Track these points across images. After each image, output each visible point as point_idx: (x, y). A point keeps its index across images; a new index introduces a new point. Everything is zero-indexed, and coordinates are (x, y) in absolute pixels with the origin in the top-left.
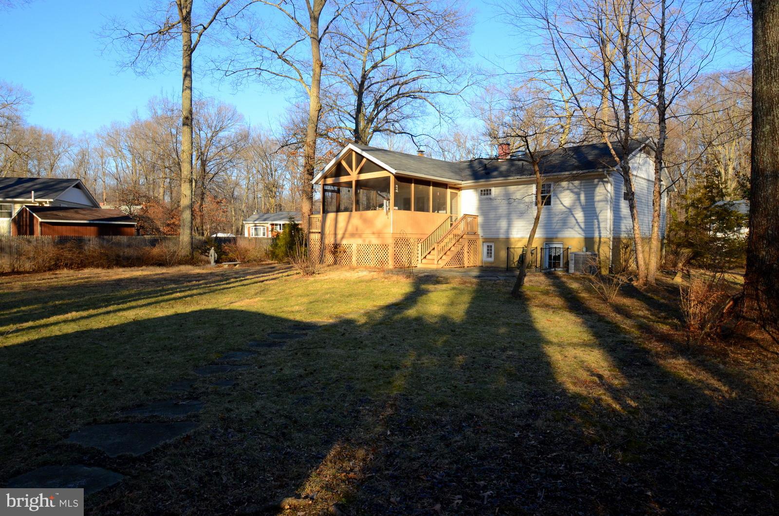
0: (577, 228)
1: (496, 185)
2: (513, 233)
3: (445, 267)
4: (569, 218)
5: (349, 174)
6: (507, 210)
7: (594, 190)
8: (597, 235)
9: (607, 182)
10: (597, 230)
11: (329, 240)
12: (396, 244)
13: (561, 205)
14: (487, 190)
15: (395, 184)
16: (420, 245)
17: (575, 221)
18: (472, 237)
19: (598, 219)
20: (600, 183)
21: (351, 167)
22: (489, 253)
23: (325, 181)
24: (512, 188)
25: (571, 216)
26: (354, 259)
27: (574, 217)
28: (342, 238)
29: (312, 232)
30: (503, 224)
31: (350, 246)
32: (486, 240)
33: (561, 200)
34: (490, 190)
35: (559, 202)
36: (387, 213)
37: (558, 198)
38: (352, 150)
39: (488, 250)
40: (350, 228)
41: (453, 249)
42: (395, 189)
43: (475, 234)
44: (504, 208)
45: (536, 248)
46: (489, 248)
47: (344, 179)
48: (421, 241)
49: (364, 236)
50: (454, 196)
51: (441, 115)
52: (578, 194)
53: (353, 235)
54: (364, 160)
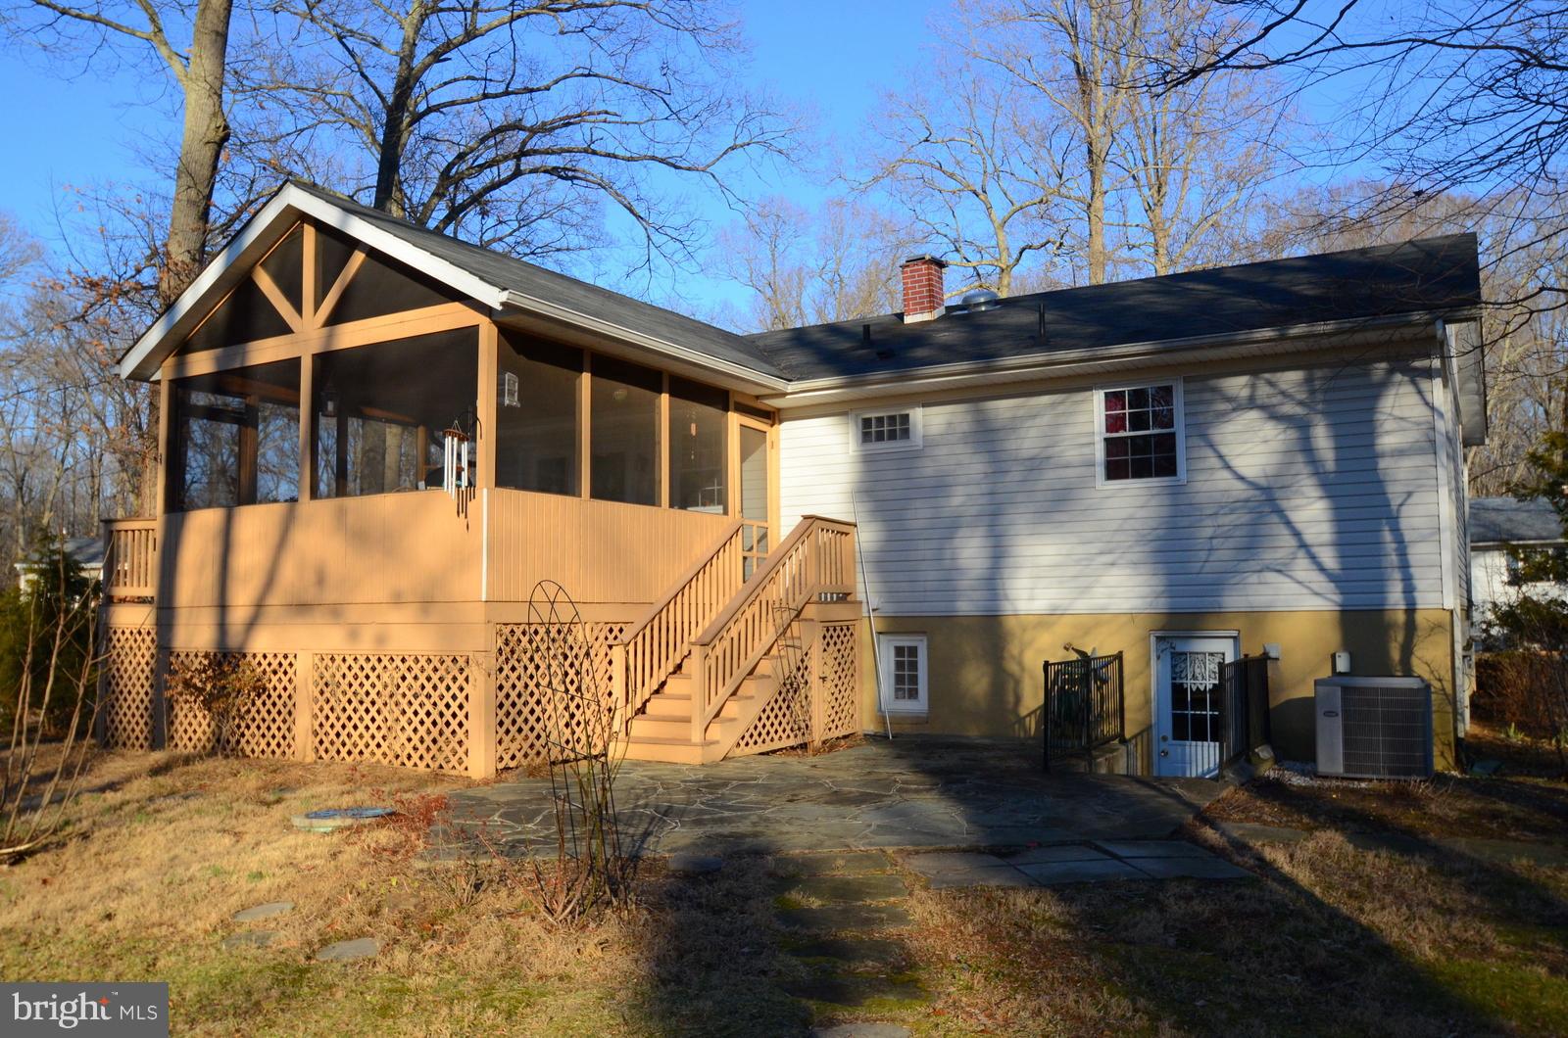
0: (1303, 568)
1: (930, 398)
2: (1012, 594)
3: (738, 752)
4: (1264, 530)
5: (284, 329)
6: (984, 500)
7: (1372, 410)
8: (1395, 597)
9: (1429, 373)
10: (1397, 575)
11: (195, 636)
12: (508, 650)
13: (1226, 474)
14: (892, 419)
15: (503, 366)
16: (617, 654)
17: (1292, 542)
18: (840, 612)
19: (1396, 530)
20: (1398, 377)
21: (295, 298)
22: (905, 681)
23: (181, 365)
24: (1003, 408)
25: (1275, 518)
26: (303, 723)
27: (1288, 523)
28: (252, 624)
29: (123, 601)
30: (971, 551)
31: (284, 665)
32: (896, 625)
33: (1224, 450)
34: (905, 418)
35: (1214, 462)
36: (462, 509)
37: (1212, 446)
38: (305, 218)
39: (899, 665)
40: (288, 572)
41: (765, 667)
42: (500, 394)
43: (844, 598)
44: (972, 490)
45: (1119, 657)
46: (905, 661)
47: (264, 352)
48: (626, 637)
49: (353, 614)
50: (752, 443)
51: (656, 238)
52: (1302, 426)
53: (301, 608)
54: (359, 257)
